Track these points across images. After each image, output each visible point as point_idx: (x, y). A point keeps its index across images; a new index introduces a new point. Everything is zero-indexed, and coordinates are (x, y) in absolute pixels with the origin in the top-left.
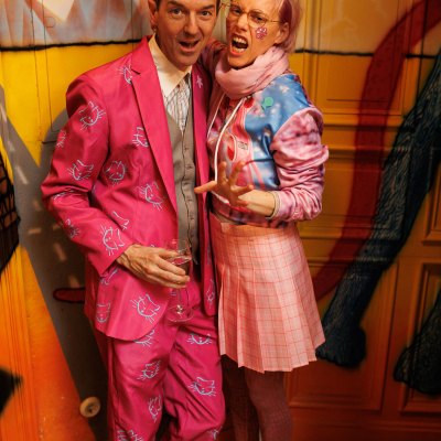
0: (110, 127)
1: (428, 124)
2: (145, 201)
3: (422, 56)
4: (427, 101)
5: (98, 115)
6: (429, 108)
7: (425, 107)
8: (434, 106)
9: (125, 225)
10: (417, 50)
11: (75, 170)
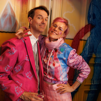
0: (18, 55)
1: (85, 56)
2: (27, 78)
3: (84, 40)
4: (85, 51)
5: (15, 51)
6: (85, 53)
7: (85, 52)
8: (86, 52)
9: (21, 85)
10: (83, 39)
11: (6, 68)
